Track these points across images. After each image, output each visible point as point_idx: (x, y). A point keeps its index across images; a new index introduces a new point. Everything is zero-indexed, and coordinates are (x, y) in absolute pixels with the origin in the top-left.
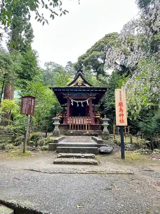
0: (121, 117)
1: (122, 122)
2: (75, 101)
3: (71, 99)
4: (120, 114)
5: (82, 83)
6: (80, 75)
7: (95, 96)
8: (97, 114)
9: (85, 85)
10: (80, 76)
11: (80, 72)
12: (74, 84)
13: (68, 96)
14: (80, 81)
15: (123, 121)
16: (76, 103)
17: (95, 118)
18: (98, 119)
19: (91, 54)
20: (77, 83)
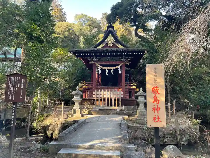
0: (156, 111)
1: (157, 120)
2: (104, 68)
3: (99, 65)
4: (154, 108)
5: (113, 44)
6: (110, 32)
7: (129, 61)
8: (132, 84)
9: (117, 45)
10: (110, 35)
11: (110, 29)
12: (103, 45)
13: (95, 61)
14: (110, 40)
15: (158, 118)
16: (105, 70)
17: (130, 89)
18: (133, 90)
19: (127, 3)
20: (107, 44)
